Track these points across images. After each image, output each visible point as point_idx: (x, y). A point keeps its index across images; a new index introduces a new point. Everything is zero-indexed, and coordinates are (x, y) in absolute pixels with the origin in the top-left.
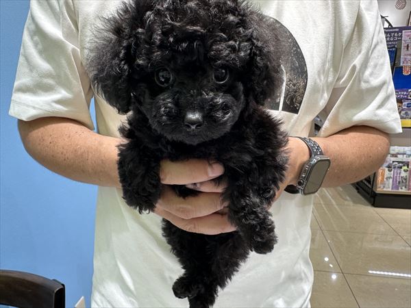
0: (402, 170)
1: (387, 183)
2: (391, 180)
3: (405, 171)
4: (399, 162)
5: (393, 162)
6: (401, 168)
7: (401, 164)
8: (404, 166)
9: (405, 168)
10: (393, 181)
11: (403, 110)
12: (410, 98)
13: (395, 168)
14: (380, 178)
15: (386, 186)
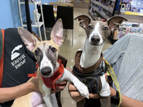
0: (123, 31)
1: (117, 36)
2: (119, 35)
3: (124, 31)
4: (123, 28)
5: (121, 28)
6: (123, 30)
7: (123, 29)
8: (124, 29)
9: (124, 30)
10: (120, 35)
11: (126, 7)
12: (129, 3)
13: (121, 30)
14: (115, 34)
15: (117, 37)
